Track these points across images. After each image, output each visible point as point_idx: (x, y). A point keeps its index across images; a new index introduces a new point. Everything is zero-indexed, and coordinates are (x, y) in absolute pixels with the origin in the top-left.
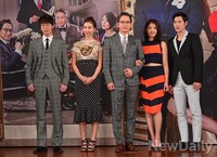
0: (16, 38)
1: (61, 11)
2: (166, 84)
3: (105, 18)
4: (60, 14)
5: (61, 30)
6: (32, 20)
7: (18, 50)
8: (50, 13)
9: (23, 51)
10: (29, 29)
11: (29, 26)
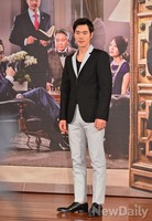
0: (7, 62)
1: (62, 32)
3: (113, 43)
4: (60, 36)
5: (60, 54)
6: (27, 41)
7: (9, 77)
8: (49, 34)
9: (15, 78)
10: (23, 53)
11: (24, 48)
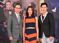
2: (38, 38)
4: (8, 3)
5: (9, 11)
